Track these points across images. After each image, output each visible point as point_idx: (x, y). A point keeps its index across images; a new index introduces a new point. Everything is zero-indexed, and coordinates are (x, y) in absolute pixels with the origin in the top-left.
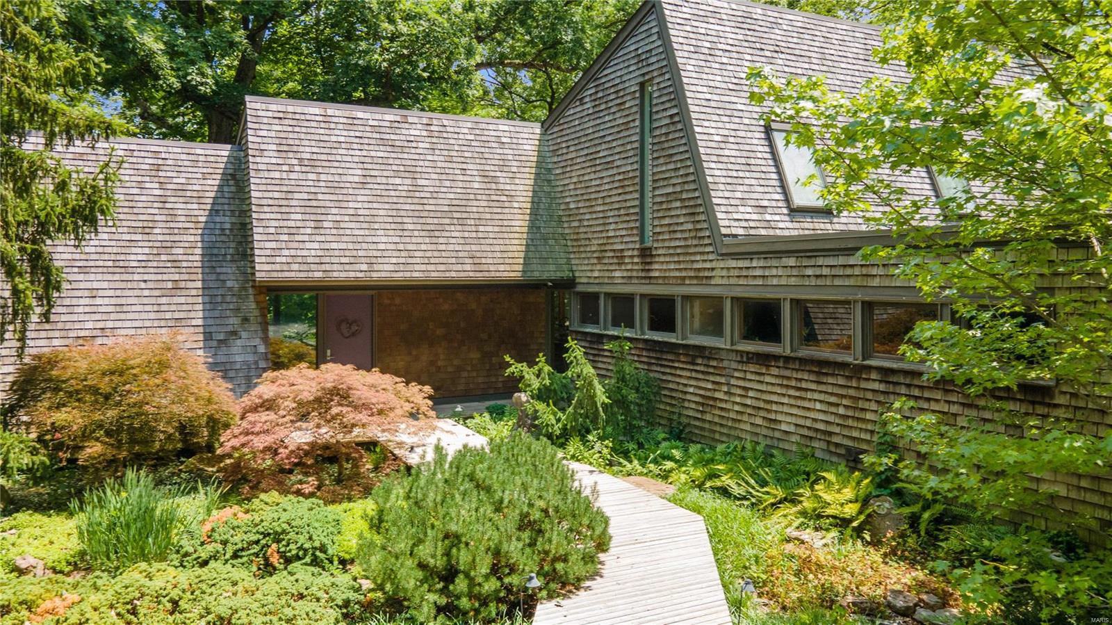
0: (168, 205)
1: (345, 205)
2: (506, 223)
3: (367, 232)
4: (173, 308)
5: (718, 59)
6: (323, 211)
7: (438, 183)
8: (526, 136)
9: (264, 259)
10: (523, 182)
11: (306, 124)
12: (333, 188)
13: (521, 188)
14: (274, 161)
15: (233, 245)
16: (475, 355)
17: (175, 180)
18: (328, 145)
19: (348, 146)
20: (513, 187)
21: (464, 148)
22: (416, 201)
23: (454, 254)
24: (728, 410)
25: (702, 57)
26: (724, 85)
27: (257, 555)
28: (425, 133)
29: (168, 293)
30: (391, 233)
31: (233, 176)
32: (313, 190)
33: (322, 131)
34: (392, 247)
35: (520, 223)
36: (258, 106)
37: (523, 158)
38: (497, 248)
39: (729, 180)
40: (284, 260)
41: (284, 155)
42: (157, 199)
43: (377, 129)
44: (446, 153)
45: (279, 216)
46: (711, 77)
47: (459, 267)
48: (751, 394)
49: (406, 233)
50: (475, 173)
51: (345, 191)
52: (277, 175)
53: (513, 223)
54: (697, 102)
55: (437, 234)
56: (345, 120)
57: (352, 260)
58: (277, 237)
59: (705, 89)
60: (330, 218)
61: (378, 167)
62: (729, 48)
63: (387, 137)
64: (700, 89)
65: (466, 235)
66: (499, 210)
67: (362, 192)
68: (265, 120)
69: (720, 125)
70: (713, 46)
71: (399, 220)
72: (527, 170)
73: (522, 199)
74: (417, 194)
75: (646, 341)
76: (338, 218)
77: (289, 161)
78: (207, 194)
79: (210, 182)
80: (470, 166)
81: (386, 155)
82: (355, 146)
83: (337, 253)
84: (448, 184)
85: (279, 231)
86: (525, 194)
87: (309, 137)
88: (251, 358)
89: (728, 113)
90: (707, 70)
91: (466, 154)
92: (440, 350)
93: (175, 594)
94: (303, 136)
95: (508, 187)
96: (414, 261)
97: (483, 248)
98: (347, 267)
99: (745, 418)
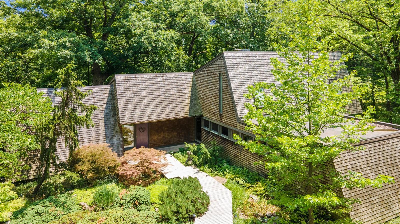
0: (96, 103)
1: (141, 101)
2: (184, 101)
3: (148, 108)
4: (99, 130)
5: (239, 70)
6: (136, 104)
7: (166, 92)
8: (189, 76)
9: (122, 119)
10: (188, 89)
11: (131, 80)
12: (139, 97)
13: (188, 91)
14: (123, 92)
15: (112, 112)
16: (175, 134)
17: (97, 96)
18: (137, 85)
19: (142, 85)
20: (186, 91)
21: (172, 82)
22: (160, 98)
23: (170, 112)
24: (240, 159)
25: (235, 70)
26: (240, 77)
27: (132, 202)
28: (162, 79)
29: (97, 127)
30: (154, 108)
31: (111, 94)
32: (133, 98)
33: (135, 82)
34: (154, 111)
35: (187, 101)
36: (118, 77)
37: (188, 83)
38: (181, 109)
39: (241, 103)
40: (127, 118)
41: (126, 90)
42: (93, 102)
43: (149, 79)
44: (167, 84)
45: (125, 107)
46: (237, 75)
47: (172, 115)
48: (245, 156)
49: (158, 107)
50: (175, 88)
51: (141, 98)
52: (124, 95)
53: (186, 101)
54: (233, 83)
55: (166, 107)
56: (141, 78)
57: (144, 116)
58: (125, 112)
59: (235, 79)
60: (138, 105)
61: (150, 90)
62: (242, 66)
63: (152, 81)
64: (234, 79)
65: (173, 106)
66: (182, 98)
67: (146, 97)
68: (120, 81)
69: (239, 88)
70: (238, 66)
71: (156, 104)
72: (189, 86)
73: (188, 94)
74: (160, 96)
75: (221, 137)
76: (140, 105)
77: (127, 91)
78: (105, 99)
79: (106, 96)
80: (174, 87)
81: (152, 86)
82: (144, 85)
83: (140, 115)
84: (168, 92)
85: (125, 110)
86: (189, 93)
87: (132, 84)
88: (118, 142)
89: (241, 85)
90: (236, 74)
91: (173, 83)
92: (166, 133)
93: (123, 216)
94: (130, 84)
95: (184, 91)
96: (160, 115)
97: (178, 109)
98: (143, 118)
99: (244, 162)
